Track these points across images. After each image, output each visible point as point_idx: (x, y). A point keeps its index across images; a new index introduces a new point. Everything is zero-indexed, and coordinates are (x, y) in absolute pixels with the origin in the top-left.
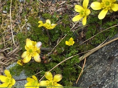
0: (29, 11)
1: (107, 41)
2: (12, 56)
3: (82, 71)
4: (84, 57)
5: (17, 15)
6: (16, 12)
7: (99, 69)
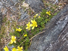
0: (13, 25)
1: (37, 34)
2: (9, 40)
3: (31, 43)
4: (31, 39)
5: (10, 27)
6: (9, 26)
7: (35, 43)
